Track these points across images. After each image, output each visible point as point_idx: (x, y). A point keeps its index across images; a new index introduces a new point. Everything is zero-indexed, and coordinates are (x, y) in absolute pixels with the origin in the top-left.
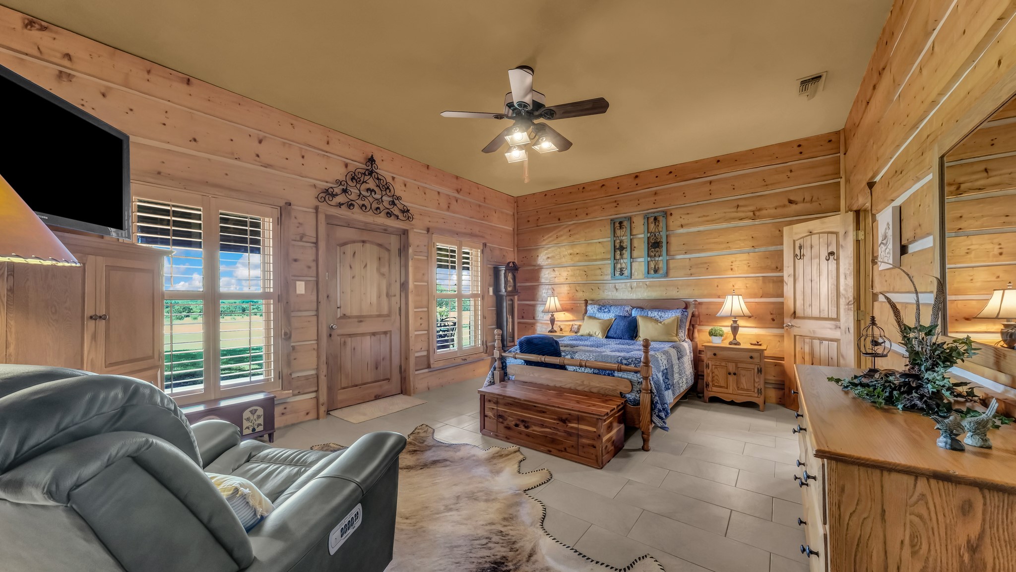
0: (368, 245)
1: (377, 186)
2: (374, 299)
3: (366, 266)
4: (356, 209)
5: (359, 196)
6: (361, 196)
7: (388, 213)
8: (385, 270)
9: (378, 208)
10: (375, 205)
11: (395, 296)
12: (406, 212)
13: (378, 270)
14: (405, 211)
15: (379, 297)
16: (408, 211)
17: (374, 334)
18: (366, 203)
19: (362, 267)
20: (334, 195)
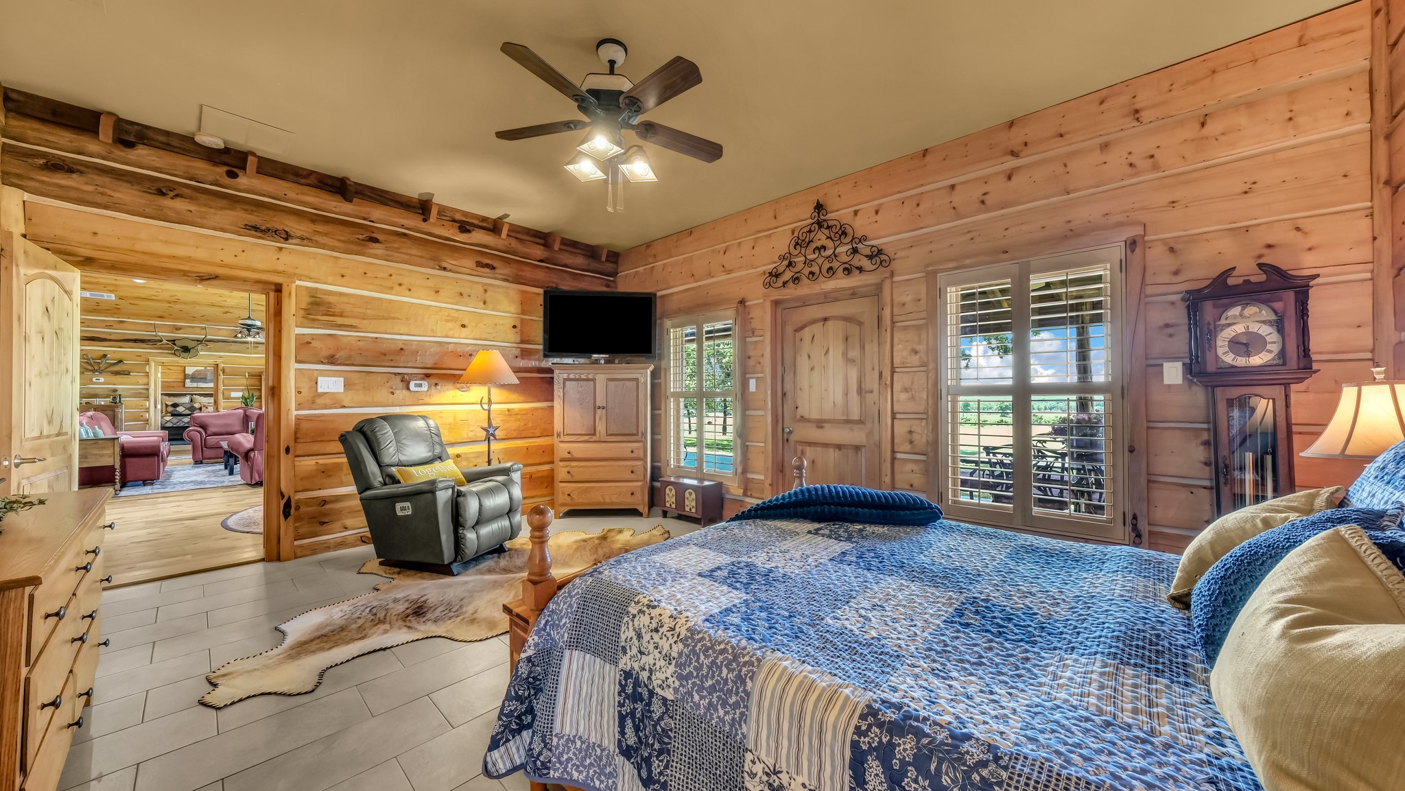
0: (830, 323)
1: (828, 237)
2: (839, 398)
3: (827, 351)
4: (805, 281)
5: (805, 263)
6: (808, 261)
7: (845, 269)
8: (854, 353)
9: (831, 268)
10: (826, 265)
11: (872, 392)
12: (876, 256)
13: (845, 355)
14: (876, 254)
15: (846, 394)
16: (880, 252)
17: (839, 447)
18: (815, 269)
19: (823, 354)
20: (777, 276)
